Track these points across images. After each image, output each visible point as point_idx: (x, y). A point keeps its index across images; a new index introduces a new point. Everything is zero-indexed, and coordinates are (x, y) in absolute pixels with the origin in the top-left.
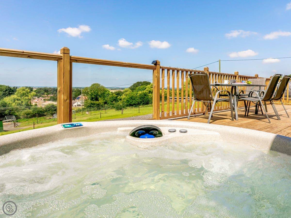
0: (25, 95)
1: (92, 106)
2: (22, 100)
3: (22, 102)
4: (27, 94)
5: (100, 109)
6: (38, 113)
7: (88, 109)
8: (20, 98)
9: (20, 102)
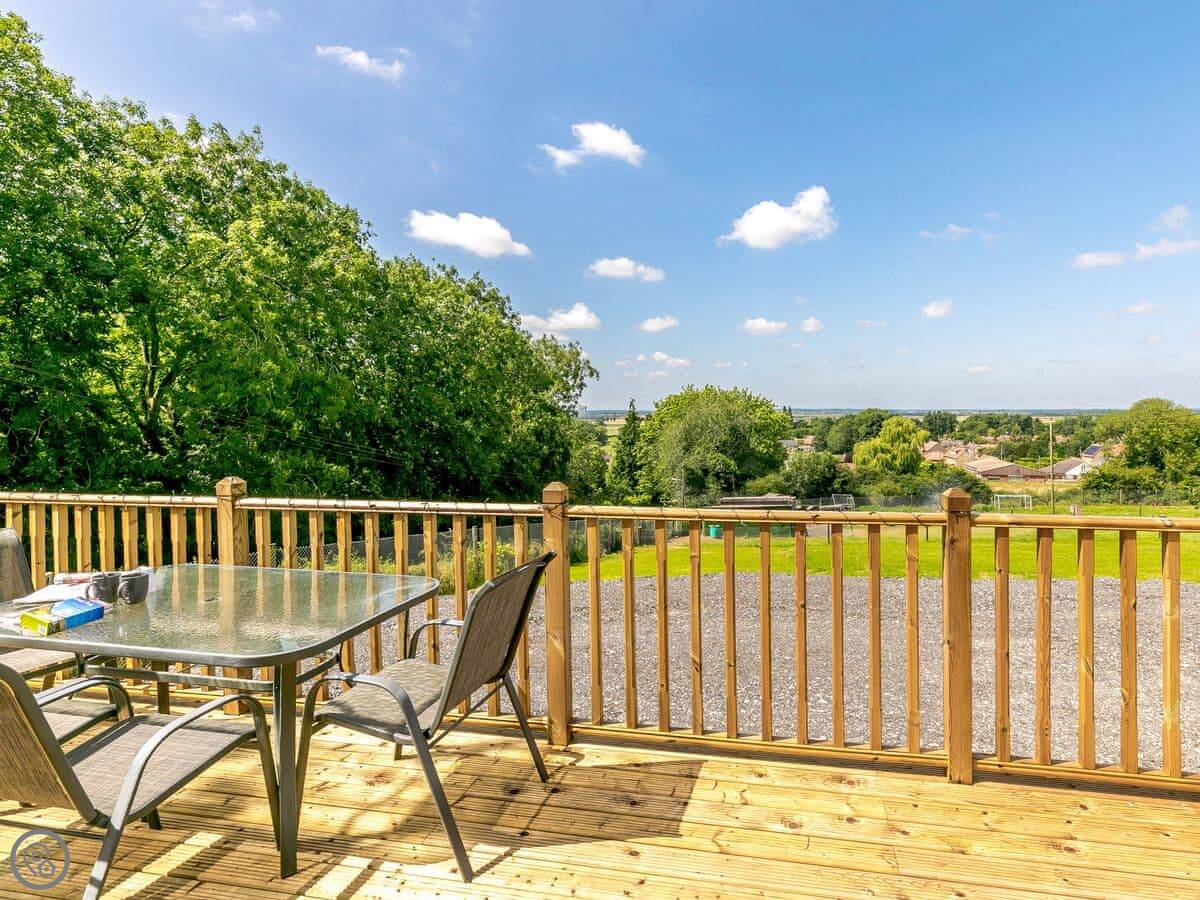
0: (901, 439)
1: (1106, 487)
2: (895, 452)
3: (894, 458)
4: (907, 436)
5: (1137, 499)
6: (914, 494)
7: (1089, 496)
8: (888, 446)
9: (889, 456)
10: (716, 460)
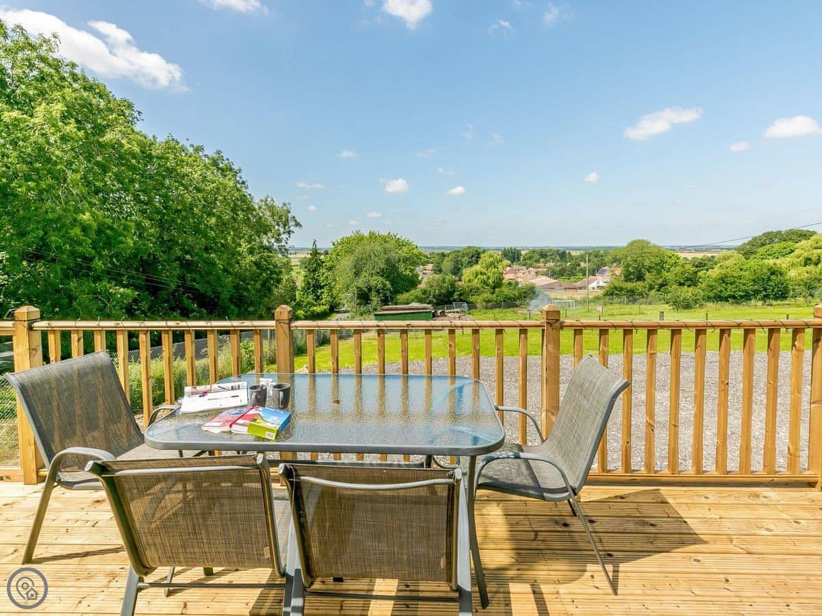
0: (493, 266)
1: (616, 294)
2: (489, 274)
3: (488, 278)
4: (496, 264)
5: (634, 301)
6: (504, 301)
7: (607, 300)
8: (485, 271)
9: (485, 277)
10: (376, 281)
